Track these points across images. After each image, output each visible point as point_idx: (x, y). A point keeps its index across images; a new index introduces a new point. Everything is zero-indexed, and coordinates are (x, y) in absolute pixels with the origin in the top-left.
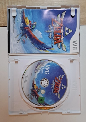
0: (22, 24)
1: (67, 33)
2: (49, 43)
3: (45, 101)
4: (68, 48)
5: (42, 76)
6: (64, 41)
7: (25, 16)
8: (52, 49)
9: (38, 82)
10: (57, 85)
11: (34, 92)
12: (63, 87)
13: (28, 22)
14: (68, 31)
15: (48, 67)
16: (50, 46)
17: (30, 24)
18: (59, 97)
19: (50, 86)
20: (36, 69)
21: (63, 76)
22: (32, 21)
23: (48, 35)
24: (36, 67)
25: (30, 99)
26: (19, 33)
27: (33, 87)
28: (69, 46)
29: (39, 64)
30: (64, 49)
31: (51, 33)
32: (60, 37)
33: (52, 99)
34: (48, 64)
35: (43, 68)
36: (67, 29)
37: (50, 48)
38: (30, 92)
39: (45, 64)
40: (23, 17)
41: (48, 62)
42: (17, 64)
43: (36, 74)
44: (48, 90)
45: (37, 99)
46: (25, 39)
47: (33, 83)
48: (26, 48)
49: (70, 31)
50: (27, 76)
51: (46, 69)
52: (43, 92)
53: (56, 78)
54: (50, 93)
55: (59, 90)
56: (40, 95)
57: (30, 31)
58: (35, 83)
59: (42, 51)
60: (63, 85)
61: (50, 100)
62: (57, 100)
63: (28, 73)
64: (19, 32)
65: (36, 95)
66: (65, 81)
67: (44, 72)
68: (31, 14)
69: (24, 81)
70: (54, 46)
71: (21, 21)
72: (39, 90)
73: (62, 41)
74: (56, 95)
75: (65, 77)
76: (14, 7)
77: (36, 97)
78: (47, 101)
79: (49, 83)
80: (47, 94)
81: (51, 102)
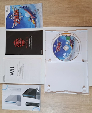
0: (36, 20)
1: (12, 16)
2: (21, 10)
3: (66, 38)
4: (11, 8)
5: (68, 52)
6: (13, 12)
9: (70, 48)
10: (59, 47)
11: (72, 42)
12: (55, 46)
13: (33, 21)
14: (11, 17)
15: (64, 57)
18: (58, 40)
19: (63, 46)
20: (72, 56)
21: (55, 52)
22: (31, 22)
23: (22, 14)
24: (71, 57)
25: (75, 39)
26: (38, 15)
27: (73, 46)
28: (10, 9)
29: (70, 59)
30: (13, 7)
31: (20, 16)
32: (15, 14)
33: (61, 39)
34: (64, 59)
35: (67, 56)
38: (74, 43)
39: (66, 58)
40: (36, 24)
41: (64, 60)
42: (83, 59)
43: (71, 53)
44: (64, 44)
45: (70, 39)
46: (34, 12)
47: (73, 48)
50: (77, 52)
51: (65, 56)
52: (67, 43)
53: (60, 51)
54: (63, 42)
55: (58, 44)
56: (69, 41)
57: (32, 16)
58: (72, 48)
59: (25, 6)
60: (55, 47)
61: (63, 38)
62: (59, 39)
63: (76, 53)
65: (71, 41)
66: (54, 49)
67: (67, 54)
68: (31, 26)
69: (79, 49)
70: (18, 9)
71: (37, 22)
72: (69, 44)
73: (14, 11)
74: (59, 41)
75: (54, 51)
76: (84, 93)
77: (71, 40)
78: (64, 38)
79: (64, 48)
80: (65, 42)
81: (63, 37)
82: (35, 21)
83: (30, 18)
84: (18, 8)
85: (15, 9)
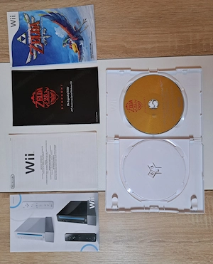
0: (82, 43)
2: (45, 22)
4: (21, 17)
6: (26, 26)
7: (77, 54)
8: (41, 15)
13: (73, 47)
16: (44, 19)
17: (70, 43)
22: (68, 48)
23: (48, 32)
28: (20, 20)
30: (26, 16)
31: (44, 35)
32: (32, 31)
36: (24, 42)
37: (44, 16)
40: (81, 53)
46: (76, 25)
48: (74, 13)
49: (19, 39)
57: (70, 35)
59: (55, 12)
64: (85, 33)
68: (70, 57)
70: (39, 19)
71: (83, 47)
73: (29, 25)
76: (194, 211)
82: (79, 47)
83: (66, 39)
84: (37, 17)
85: (30, 21)
